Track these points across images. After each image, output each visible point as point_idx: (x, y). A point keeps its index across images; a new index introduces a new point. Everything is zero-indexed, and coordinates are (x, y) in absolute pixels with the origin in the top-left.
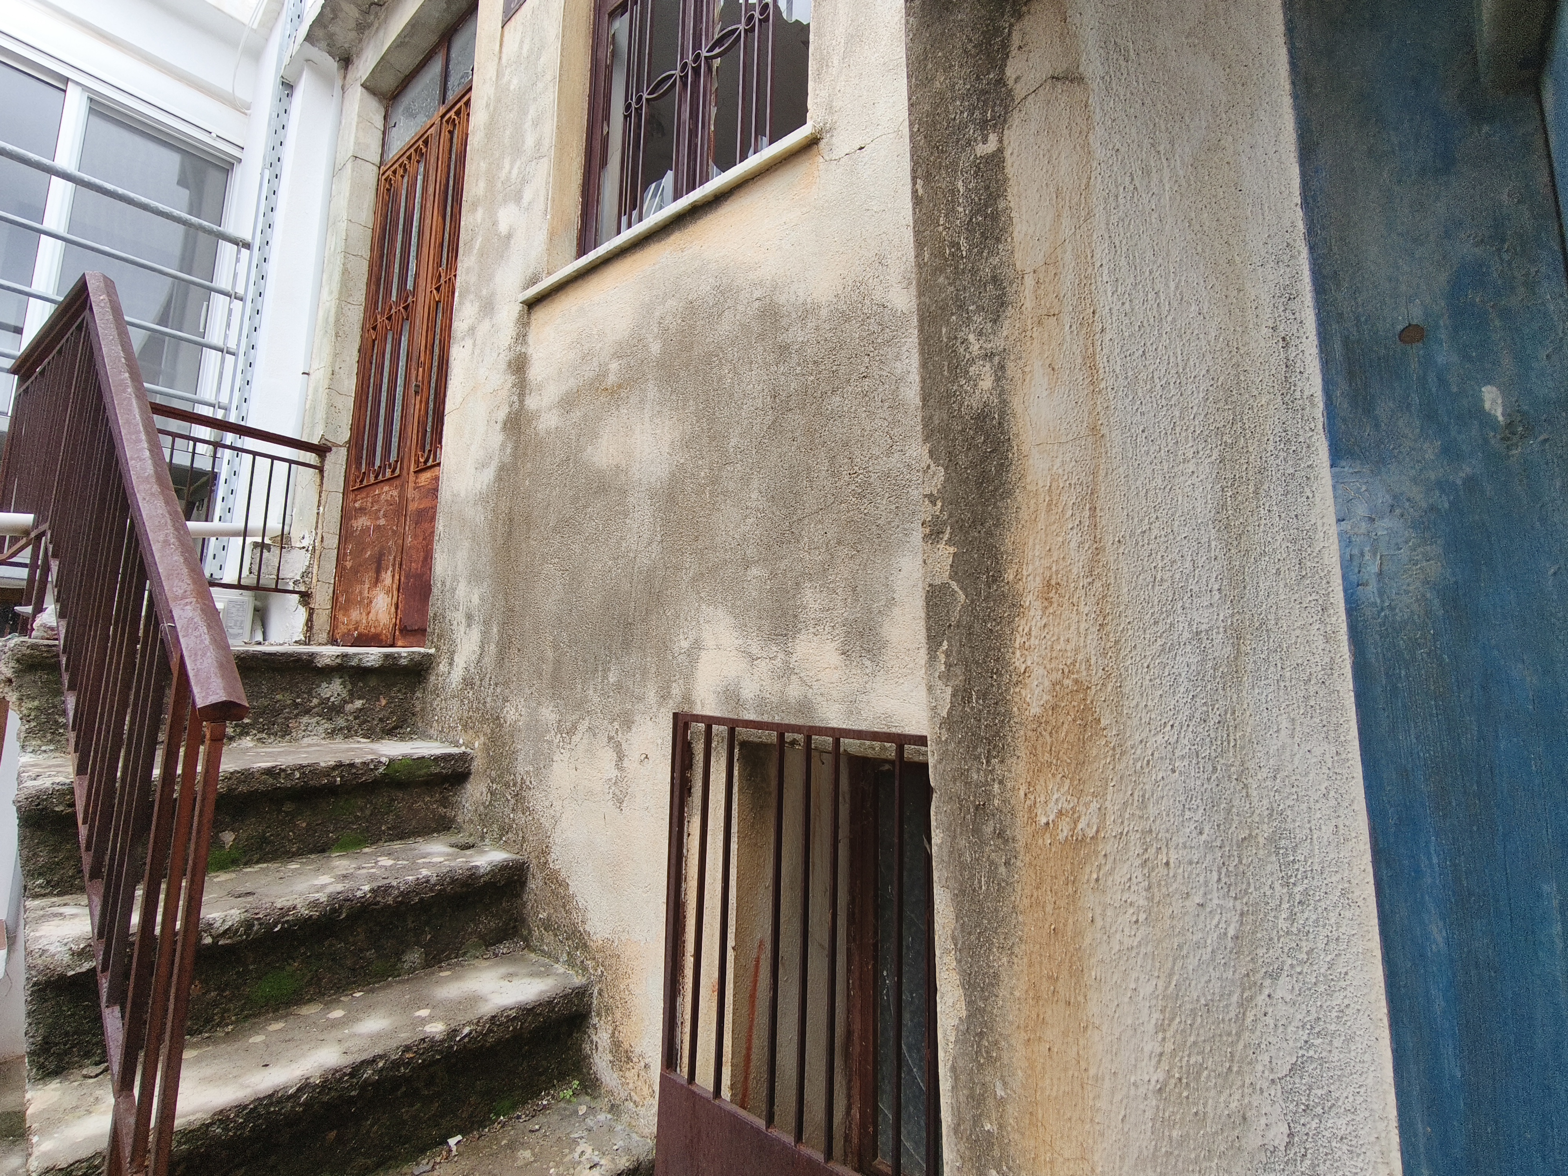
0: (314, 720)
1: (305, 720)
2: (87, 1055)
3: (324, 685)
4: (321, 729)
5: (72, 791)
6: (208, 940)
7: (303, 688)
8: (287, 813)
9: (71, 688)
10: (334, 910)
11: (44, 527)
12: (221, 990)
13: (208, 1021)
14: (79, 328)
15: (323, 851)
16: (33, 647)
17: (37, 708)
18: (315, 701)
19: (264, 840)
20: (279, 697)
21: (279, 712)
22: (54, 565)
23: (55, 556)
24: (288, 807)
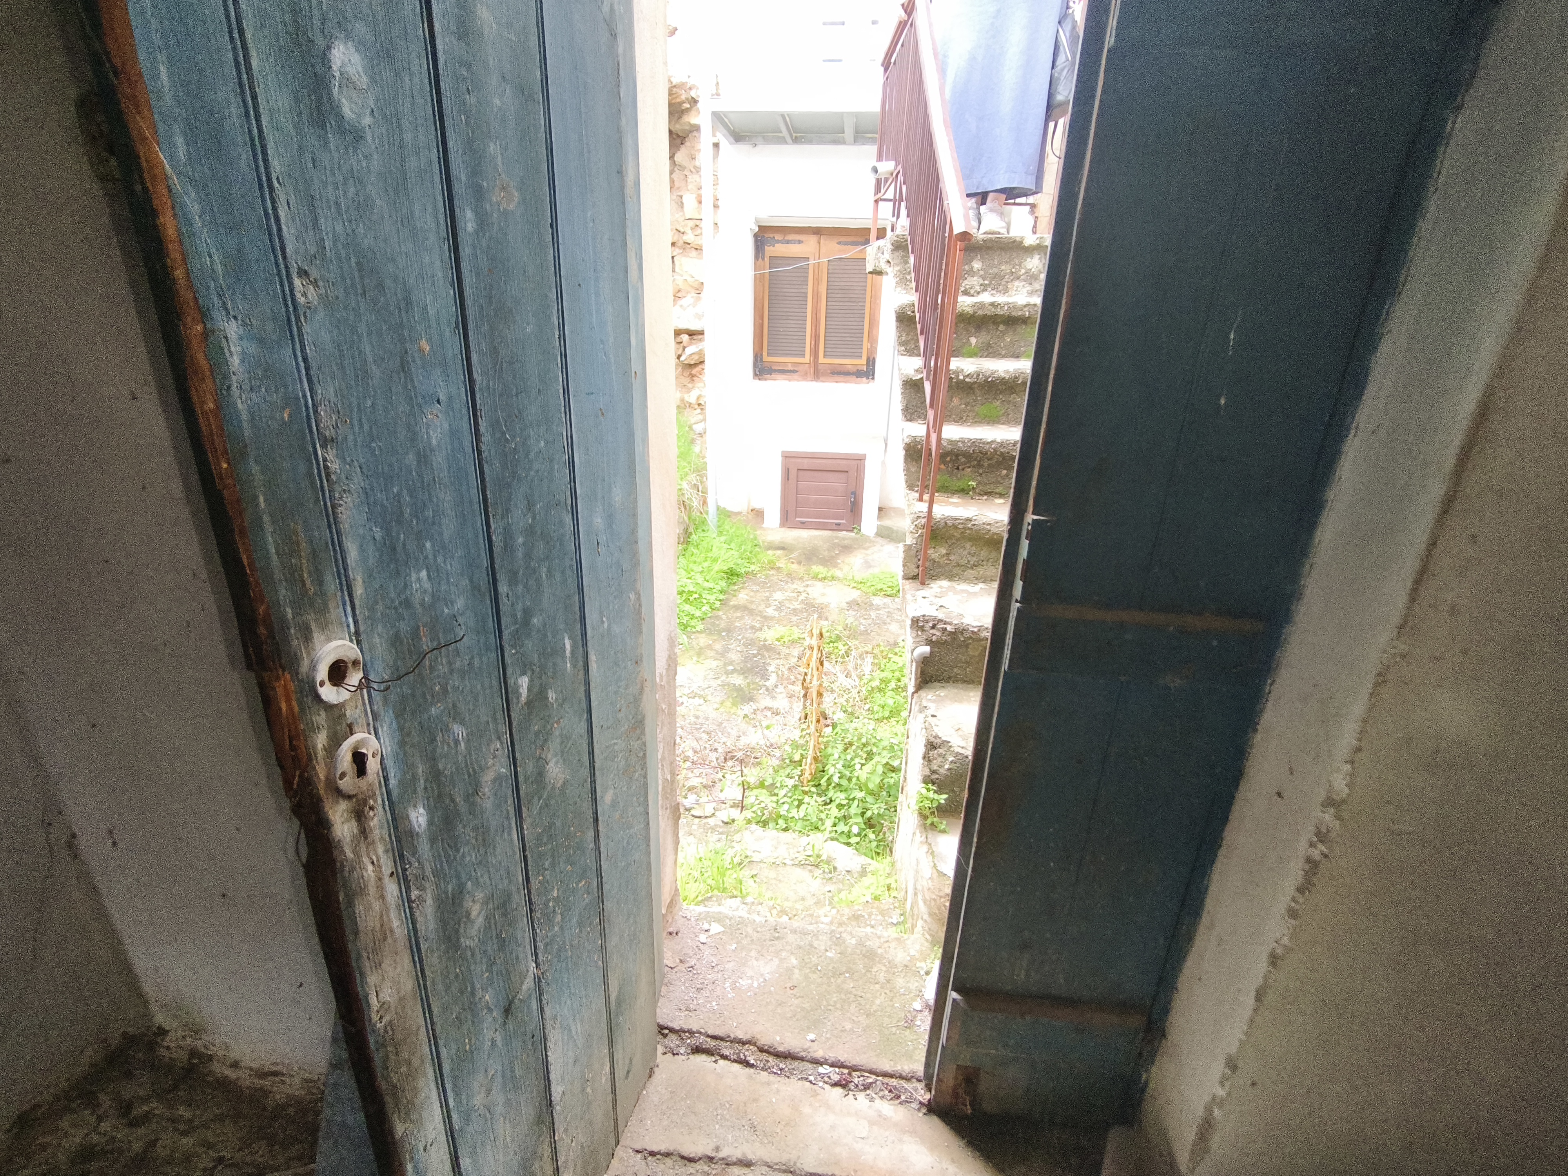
0: (1021, 284)
1: (1016, 283)
2: (919, 417)
3: (1029, 260)
4: (1025, 290)
5: (913, 305)
6: (961, 377)
7: (1017, 261)
8: (1001, 331)
9: (912, 253)
10: (1016, 377)
11: (900, 167)
12: (967, 405)
13: (962, 418)
14: (911, 25)
15: (1018, 357)
16: (897, 236)
17: (899, 271)
18: (1023, 271)
19: (989, 345)
20: (1003, 267)
21: (1003, 277)
22: (904, 188)
23: (904, 183)
24: (1002, 327)
